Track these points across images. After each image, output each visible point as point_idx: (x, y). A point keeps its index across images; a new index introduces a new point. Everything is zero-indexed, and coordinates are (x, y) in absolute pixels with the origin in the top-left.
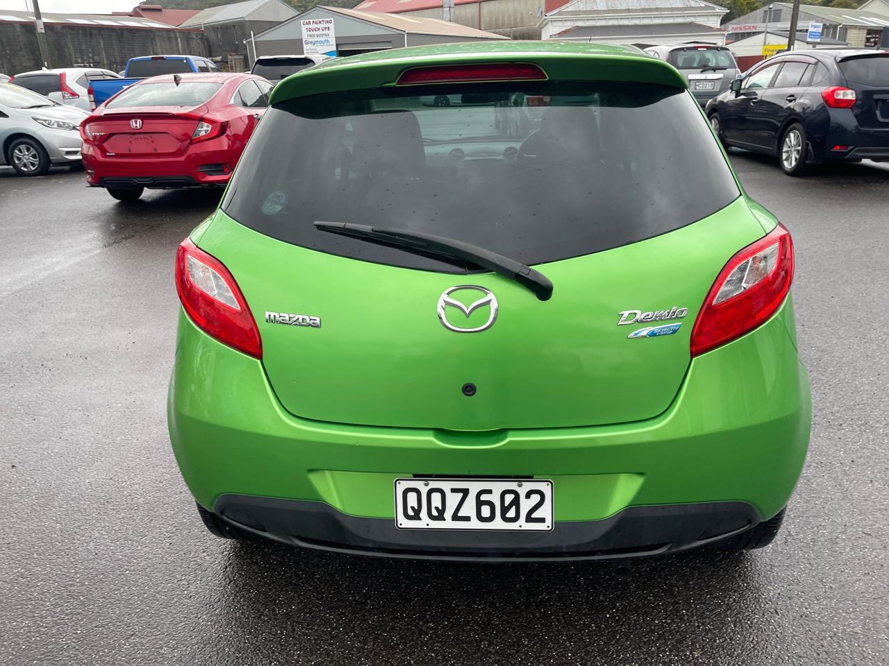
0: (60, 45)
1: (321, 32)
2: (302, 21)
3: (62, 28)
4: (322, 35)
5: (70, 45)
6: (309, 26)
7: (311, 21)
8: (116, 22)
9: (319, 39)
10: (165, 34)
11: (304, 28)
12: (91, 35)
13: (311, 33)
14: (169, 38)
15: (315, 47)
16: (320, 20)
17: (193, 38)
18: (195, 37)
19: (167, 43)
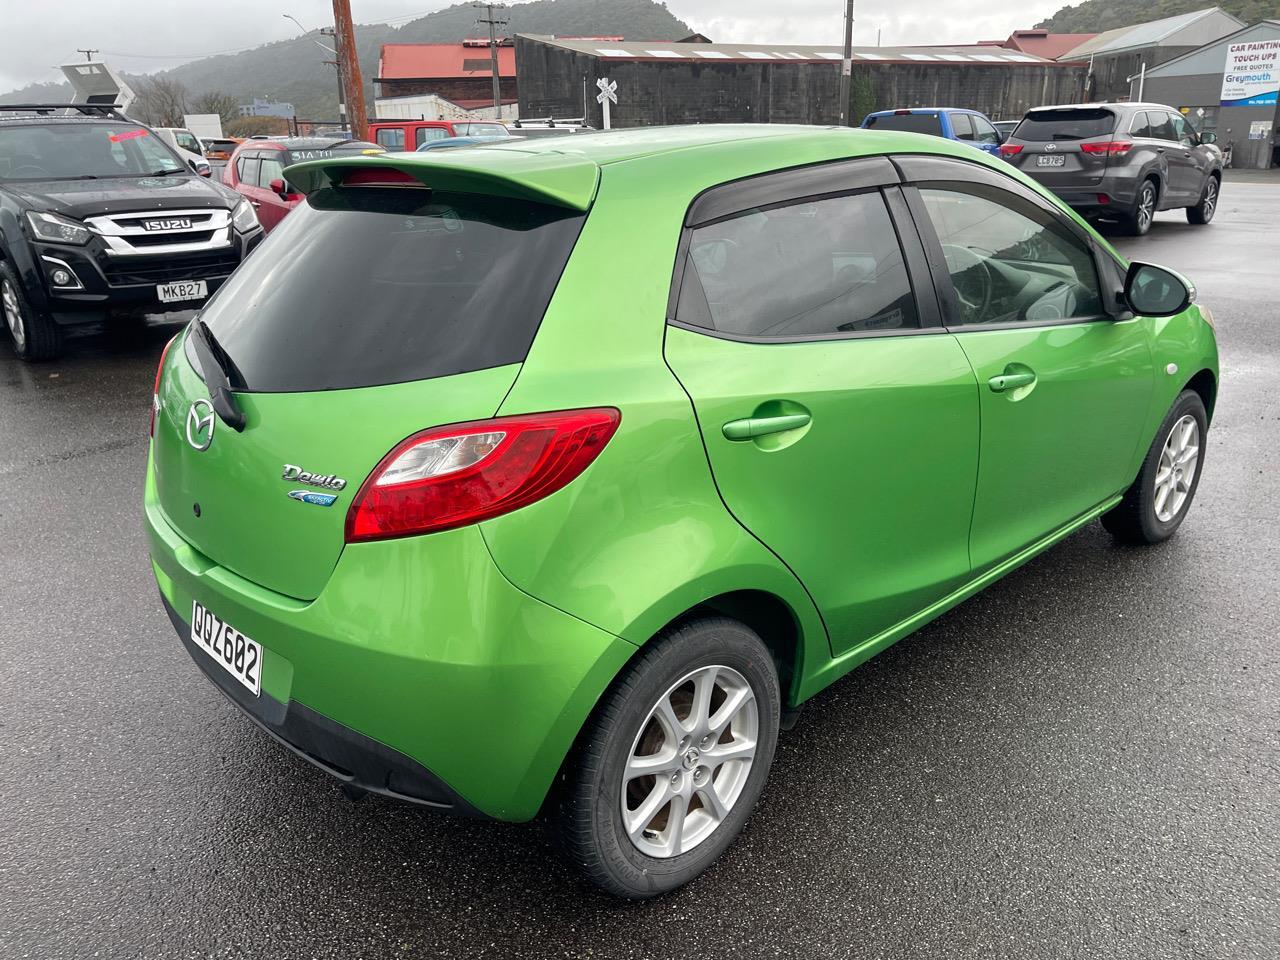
0: (882, 89)
1: (1260, 62)
2: (1230, 46)
3: (890, 68)
4: (1259, 67)
5: (895, 90)
6: (1239, 54)
7: (1247, 45)
8: (965, 56)
9: (1252, 74)
10: (1027, 70)
11: (1231, 56)
12: (925, 75)
13: (1243, 63)
14: (1032, 76)
15: (1242, 86)
16: (1263, 43)
17: (1067, 75)
18: (1072, 73)
19: (1027, 84)
